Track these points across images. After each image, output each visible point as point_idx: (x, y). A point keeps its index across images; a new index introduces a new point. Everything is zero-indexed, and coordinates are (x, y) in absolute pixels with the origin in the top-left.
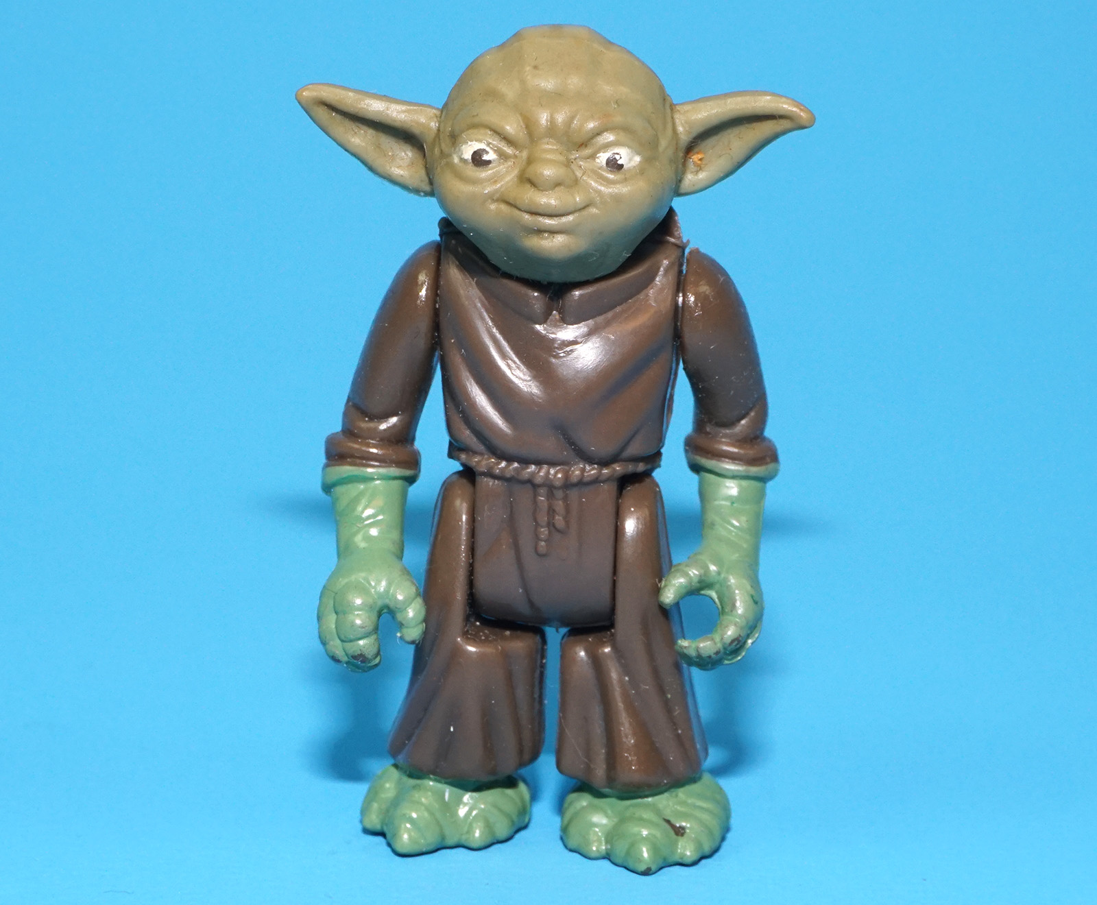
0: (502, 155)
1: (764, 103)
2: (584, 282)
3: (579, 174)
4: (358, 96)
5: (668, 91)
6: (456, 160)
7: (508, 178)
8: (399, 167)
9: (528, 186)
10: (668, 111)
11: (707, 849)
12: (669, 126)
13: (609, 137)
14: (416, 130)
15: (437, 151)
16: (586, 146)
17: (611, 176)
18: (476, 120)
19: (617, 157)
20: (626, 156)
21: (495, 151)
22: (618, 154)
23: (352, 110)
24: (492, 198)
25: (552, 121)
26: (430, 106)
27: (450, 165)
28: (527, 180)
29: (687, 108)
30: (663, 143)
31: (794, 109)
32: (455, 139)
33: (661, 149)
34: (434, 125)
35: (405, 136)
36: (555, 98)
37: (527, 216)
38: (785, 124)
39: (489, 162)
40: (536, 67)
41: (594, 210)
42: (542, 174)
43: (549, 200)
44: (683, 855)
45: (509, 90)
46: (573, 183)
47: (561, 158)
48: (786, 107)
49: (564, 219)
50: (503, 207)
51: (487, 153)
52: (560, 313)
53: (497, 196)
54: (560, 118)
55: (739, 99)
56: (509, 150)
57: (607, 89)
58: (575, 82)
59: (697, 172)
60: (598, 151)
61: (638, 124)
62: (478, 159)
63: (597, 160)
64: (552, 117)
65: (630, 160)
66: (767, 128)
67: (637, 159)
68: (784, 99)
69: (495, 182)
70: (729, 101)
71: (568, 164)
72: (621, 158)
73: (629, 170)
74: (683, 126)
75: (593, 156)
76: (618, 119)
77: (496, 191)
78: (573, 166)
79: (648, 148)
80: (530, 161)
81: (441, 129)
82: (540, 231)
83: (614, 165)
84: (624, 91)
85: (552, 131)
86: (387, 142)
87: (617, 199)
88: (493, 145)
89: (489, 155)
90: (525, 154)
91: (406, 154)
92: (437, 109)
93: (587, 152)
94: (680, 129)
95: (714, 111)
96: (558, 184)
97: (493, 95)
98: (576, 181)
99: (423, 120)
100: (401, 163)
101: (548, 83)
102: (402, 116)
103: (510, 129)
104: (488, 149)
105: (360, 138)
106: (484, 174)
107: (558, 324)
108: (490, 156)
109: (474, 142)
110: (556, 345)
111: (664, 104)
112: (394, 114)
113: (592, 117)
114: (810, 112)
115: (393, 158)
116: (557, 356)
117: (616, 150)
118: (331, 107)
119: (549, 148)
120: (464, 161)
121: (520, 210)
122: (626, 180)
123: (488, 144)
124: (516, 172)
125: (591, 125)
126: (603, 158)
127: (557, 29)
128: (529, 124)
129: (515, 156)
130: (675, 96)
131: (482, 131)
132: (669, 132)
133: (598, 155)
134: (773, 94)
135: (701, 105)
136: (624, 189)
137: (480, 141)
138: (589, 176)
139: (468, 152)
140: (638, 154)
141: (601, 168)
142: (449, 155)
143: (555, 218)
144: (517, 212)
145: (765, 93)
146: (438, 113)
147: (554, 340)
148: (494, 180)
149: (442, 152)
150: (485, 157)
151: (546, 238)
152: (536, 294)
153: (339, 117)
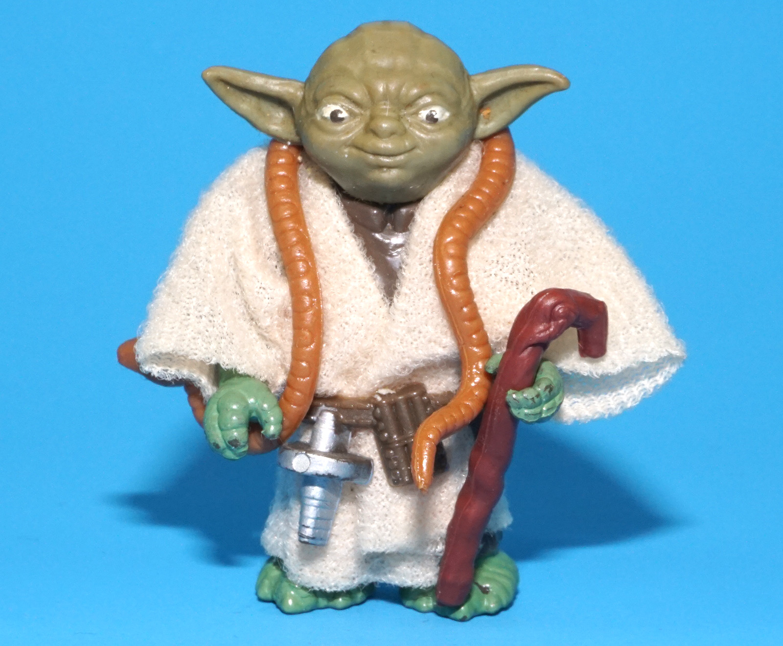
0: (352, 114)
1: (534, 73)
2: (409, 202)
3: (407, 126)
4: (246, 75)
5: (466, 66)
6: (319, 118)
7: (357, 130)
8: (275, 124)
9: (371, 135)
10: (466, 80)
11: (505, 603)
12: (468, 91)
13: (428, 99)
14: (287, 98)
15: (303, 113)
16: (411, 106)
17: (429, 127)
18: (332, 89)
19: (434, 113)
20: (439, 112)
21: (347, 111)
22: (434, 111)
23: (241, 84)
24: (346, 144)
25: (387, 89)
26: (296, 80)
27: (314, 122)
28: (371, 130)
29: (479, 77)
30: (464, 103)
31: (555, 77)
32: (317, 103)
33: (462, 107)
34: (300, 94)
35: (279, 101)
36: (388, 73)
37: (371, 157)
38: (549, 87)
39: (342, 119)
40: (374, 51)
41: (418, 151)
42: (381, 127)
43: (386, 145)
44: (488, 607)
45: (356, 68)
46: (404, 133)
47: (393, 115)
48: (549, 75)
49: (398, 158)
50: (354, 151)
51: (341, 112)
52: (392, 225)
53: (350, 142)
54: (392, 87)
55: (516, 71)
56: (357, 110)
57: (424, 65)
58: (401, 61)
59: (486, 123)
60: (420, 109)
61: (446, 89)
62: (334, 117)
63: (420, 116)
64: (387, 86)
65: (443, 115)
66: (536, 91)
67: (447, 114)
68: (547, 70)
69: (348, 133)
70: (509, 72)
71: (399, 118)
72: (436, 114)
73: (442, 122)
74: (476, 90)
75: (416, 113)
76: (434, 87)
77: (349, 139)
78: (402, 120)
79: (454, 106)
80: (372, 118)
81: (306, 97)
82: (380, 167)
83: (431, 119)
84: (436, 67)
85: (386, 96)
86: (266, 106)
87: (434, 143)
88: (345, 106)
89: (342, 114)
90: (368, 113)
91: (280, 114)
92: (302, 82)
93: (412, 110)
94: (475, 92)
95: (499, 80)
96: (392, 133)
97: (344, 72)
98: (405, 131)
99: (292, 90)
100: (276, 121)
101: (384, 62)
102: (277, 88)
103: (356, 95)
104: (341, 109)
105: (247, 105)
106: (340, 127)
107: (392, 232)
108: (344, 114)
109: (332, 105)
110: (391, 248)
111: (463, 75)
112: (272, 87)
113: (415, 86)
114: (566, 78)
115: (271, 117)
116: (391, 256)
117: (433, 109)
118: (227, 83)
119: (386, 108)
120: (325, 118)
121: (366, 152)
122: (440, 129)
123: (342, 106)
124: (362, 125)
125: (415, 91)
126: (423, 114)
127: (386, 24)
128: (371, 92)
129: (362, 114)
130: (470, 69)
131: (337, 97)
132: (468, 95)
133: (420, 112)
134: (539, 66)
135: (489, 75)
136: (439, 136)
137: (335, 104)
138: (414, 127)
139: (327, 111)
140: (448, 110)
141: (422, 121)
142: (313, 115)
143: (391, 157)
144: (363, 154)
145: (534, 66)
146: (302, 85)
147: (389, 244)
148: (346, 132)
149: (307, 112)
150: (340, 116)
151: (385, 172)
152: (375, 212)
153: (232, 89)
